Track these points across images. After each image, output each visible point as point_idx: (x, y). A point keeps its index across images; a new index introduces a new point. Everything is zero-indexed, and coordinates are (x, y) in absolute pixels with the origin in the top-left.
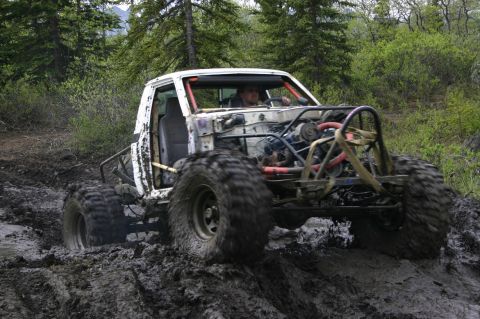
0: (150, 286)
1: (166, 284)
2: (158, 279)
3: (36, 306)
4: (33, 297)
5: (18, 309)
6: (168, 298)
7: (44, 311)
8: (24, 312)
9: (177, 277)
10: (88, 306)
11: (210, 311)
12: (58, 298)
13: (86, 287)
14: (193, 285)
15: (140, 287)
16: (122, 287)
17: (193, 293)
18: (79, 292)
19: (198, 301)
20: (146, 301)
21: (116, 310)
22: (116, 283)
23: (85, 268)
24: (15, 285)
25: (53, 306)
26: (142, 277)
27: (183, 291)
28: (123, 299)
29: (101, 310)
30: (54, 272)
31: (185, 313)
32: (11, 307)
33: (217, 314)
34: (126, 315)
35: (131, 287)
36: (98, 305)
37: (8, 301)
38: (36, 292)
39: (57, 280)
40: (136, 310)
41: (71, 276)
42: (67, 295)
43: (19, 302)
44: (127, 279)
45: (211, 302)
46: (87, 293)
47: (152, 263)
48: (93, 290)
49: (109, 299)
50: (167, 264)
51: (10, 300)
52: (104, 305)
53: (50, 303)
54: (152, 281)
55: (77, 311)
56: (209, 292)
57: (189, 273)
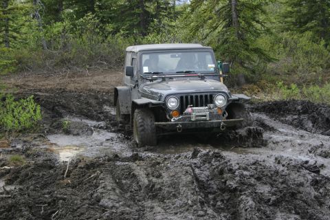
0: (203, 177)
1: (213, 177)
2: (207, 173)
3: (125, 187)
4: (124, 182)
5: (114, 189)
6: (215, 187)
7: (131, 192)
8: (117, 192)
9: (221, 172)
10: (160, 189)
11: (243, 197)
12: (140, 183)
13: (159, 176)
14: (232, 179)
15: (196, 178)
16: (183, 177)
17: (232, 184)
18: (154, 180)
19: (235, 189)
20: (200, 188)
21: (179, 193)
22: (180, 174)
23: (159, 163)
24: (111, 172)
25: (137, 188)
26: (197, 171)
27: (225, 182)
28: (186, 185)
29: (169, 192)
30: (138, 166)
31: (226, 198)
32: (110, 188)
33: (249, 199)
34: (186, 197)
35: (189, 178)
36: (167, 189)
38: (126, 178)
39: (140, 170)
40: (193, 194)
41: (149, 169)
42: (146, 181)
43: (115, 185)
44: (187, 172)
45: (245, 190)
46: (160, 181)
47: (204, 162)
48: (164, 179)
49: (174, 185)
50: (215, 163)
51: (108, 182)
52: (171, 189)
53: (135, 186)
54: (204, 174)
55: (153, 192)
56: (243, 184)
57: (230, 170)
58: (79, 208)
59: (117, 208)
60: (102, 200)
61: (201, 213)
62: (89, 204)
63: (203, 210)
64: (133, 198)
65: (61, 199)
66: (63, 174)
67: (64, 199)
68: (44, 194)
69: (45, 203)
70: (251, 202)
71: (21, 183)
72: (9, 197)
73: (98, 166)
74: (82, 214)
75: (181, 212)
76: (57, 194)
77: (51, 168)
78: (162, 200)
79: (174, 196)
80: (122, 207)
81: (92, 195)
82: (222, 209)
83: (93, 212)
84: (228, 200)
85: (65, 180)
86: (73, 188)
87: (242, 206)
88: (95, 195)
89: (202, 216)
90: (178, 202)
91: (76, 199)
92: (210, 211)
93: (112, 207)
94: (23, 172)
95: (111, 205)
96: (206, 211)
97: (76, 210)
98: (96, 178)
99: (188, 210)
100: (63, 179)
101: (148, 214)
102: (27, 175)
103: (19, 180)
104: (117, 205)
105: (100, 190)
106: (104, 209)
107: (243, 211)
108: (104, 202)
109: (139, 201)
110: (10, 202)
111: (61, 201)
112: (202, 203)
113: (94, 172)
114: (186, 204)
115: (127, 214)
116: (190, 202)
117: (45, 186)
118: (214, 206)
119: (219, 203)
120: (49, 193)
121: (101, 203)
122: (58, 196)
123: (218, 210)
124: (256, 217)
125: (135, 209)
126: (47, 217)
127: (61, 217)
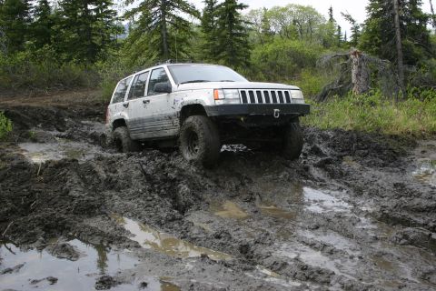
0: (149, 172)
1: (157, 171)
2: (152, 168)
3: (88, 181)
4: (87, 177)
5: (79, 183)
6: (159, 178)
7: (93, 185)
8: (82, 185)
9: (163, 167)
10: (116, 182)
11: (181, 185)
12: (100, 178)
13: (115, 172)
14: (172, 172)
15: (144, 172)
16: (134, 172)
17: (172, 175)
18: (111, 174)
19: (175, 179)
20: (147, 180)
21: (131, 184)
22: (131, 170)
23: (114, 162)
24: (76, 170)
25: (97, 182)
26: (144, 167)
27: (167, 174)
28: (136, 178)
29: (124, 184)
30: (98, 164)
31: (168, 186)
32: (76, 182)
33: (185, 186)
34: (137, 187)
35: (139, 172)
36: (122, 181)
38: (88, 174)
39: (100, 170)
40: (142, 184)
41: (106, 166)
42: (105, 176)
43: (80, 179)
44: (137, 168)
45: (182, 180)
46: (116, 175)
47: (149, 160)
48: (119, 174)
49: (127, 178)
50: (158, 160)
51: (75, 178)
52: (125, 181)
53: (96, 180)
54: (150, 169)
55: (111, 184)
56: (181, 175)
57: (170, 165)
58: (52, 198)
59: (83, 198)
60: (71, 192)
61: (149, 198)
62: (60, 195)
64: (95, 190)
65: (37, 192)
66: (36, 173)
67: (40, 192)
68: (23, 189)
69: (24, 196)
70: (187, 189)
74: (56, 203)
75: (135, 198)
76: (34, 188)
77: (25, 169)
78: (118, 190)
79: (128, 186)
80: (87, 197)
81: (62, 188)
82: (165, 195)
83: (63, 201)
84: (169, 188)
85: (39, 178)
87: (180, 192)
88: (65, 188)
89: (151, 200)
90: (131, 191)
91: (49, 192)
92: (156, 196)
93: (79, 197)
95: (78, 195)
96: (153, 197)
97: (50, 200)
98: (64, 175)
99: (139, 196)
100: (36, 176)
101: (108, 201)
102: (5, 175)
104: (83, 195)
105: (68, 184)
106: (72, 198)
107: (181, 195)
109: (100, 191)
111: (37, 194)
112: (150, 191)
113: (62, 171)
114: (138, 192)
115: (92, 201)
116: (140, 190)
117: (22, 182)
118: (158, 193)
119: (162, 191)
120: (27, 188)
121: (69, 194)
123: (162, 196)
124: (191, 199)
125: (97, 198)
126: (27, 207)
127: (38, 205)
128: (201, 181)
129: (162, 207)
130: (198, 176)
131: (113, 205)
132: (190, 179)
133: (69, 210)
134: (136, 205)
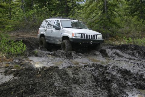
1: (100, 75)
2: (97, 73)
3: (64, 79)
4: (63, 76)
5: (59, 79)
6: (101, 79)
7: (66, 81)
8: (61, 80)
9: (103, 73)
10: (78, 80)
11: (113, 83)
12: (70, 77)
13: (78, 74)
14: (108, 76)
15: (93, 75)
16: (88, 75)
17: (108, 78)
18: (76, 76)
19: (109, 80)
20: (95, 80)
21: (86, 82)
22: (86, 74)
23: (77, 69)
24: (58, 72)
25: (68, 79)
26: (93, 73)
27: (105, 77)
28: (88, 78)
29: (82, 81)
30: (69, 70)
31: (106, 84)
32: (57, 79)
33: (115, 84)
34: (89, 83)
35: (90, 75)
37: (56, 77)
38: (64, 75)
39: (70, 73)
40: (92, 82)
41: (73, 71)
42: (72, 76)
43: (59, 77)
44: (89, 73)
45: (113, 81)
46: (78, 76)
47: (96, 69)
48: (80, 75)
49: (84, 78)
50: (100, 70)
51: (57, 77)
52: (83, 80)
53: (67, 78)
54: (96, 74)
55: (75, 81)
56: (113, 78)
57: (107, 72)
58: (45, 87)
59: (61, 87)
60: (54, 84)
61: (96, 90)
62: (49, 85)
63: (96, 89)
64: (67, 83)
65: (38, 83)
66: (37, 73)
67: (39, 83)
68: (31, 81)
69: (31, 84)
70: (116, 86)
71: (20, 76)
72: (16, 82)
73: (52, 70)
74: (47, 89)
75: (88, 89)
76: (36, 80)
77: (31, 70)
78: (79, 84)
79: (84, 83)
80: (63, 87)
81: (50, 81)
82: (104, 88)
83: (51, 89)
84: (106, 85)
85: (39, 75)
86: (42, 78)
87: (112, 87)
88: (51, 82)
89: (96, 91)
90: (86, 85)
91: (44, 83)
92: (99, 89)
93: (59, 87)
94: (20, 72)
95: (58, 86)
96: (98, 89)
97: (44, 88)
98: (51, 74)
99: (90, 88)
100: (37, 75)
101: (74, 90)
102: (22, 73)
103: (19, 75)
104: (61, 86)
105: (53, 80)
106: (55, 87)
107: (113, 89)
108: (56, 84)
109: (69, 84)
110: (17, 83)
111: (38, 84)
112: (96, 86)
113: (51, 72)
114: (89, 86)
115: (65, 89)
116: (91, 85)
117: (30, 77)
118: (100, 87)
119: (103, 86)
120: (32, 80)
121: (54, 85)
122: (37, 81)
123: (103, 89)
124: (118, 92)
125: (68, 88)
126: (32, 90)
127: (38, 90)
128: (123, 82)
129: (102, 95)
130: (122, 79)
131: (76, 92)
132: (118, 80)
133: (53, 93)
134: (88, 93)
